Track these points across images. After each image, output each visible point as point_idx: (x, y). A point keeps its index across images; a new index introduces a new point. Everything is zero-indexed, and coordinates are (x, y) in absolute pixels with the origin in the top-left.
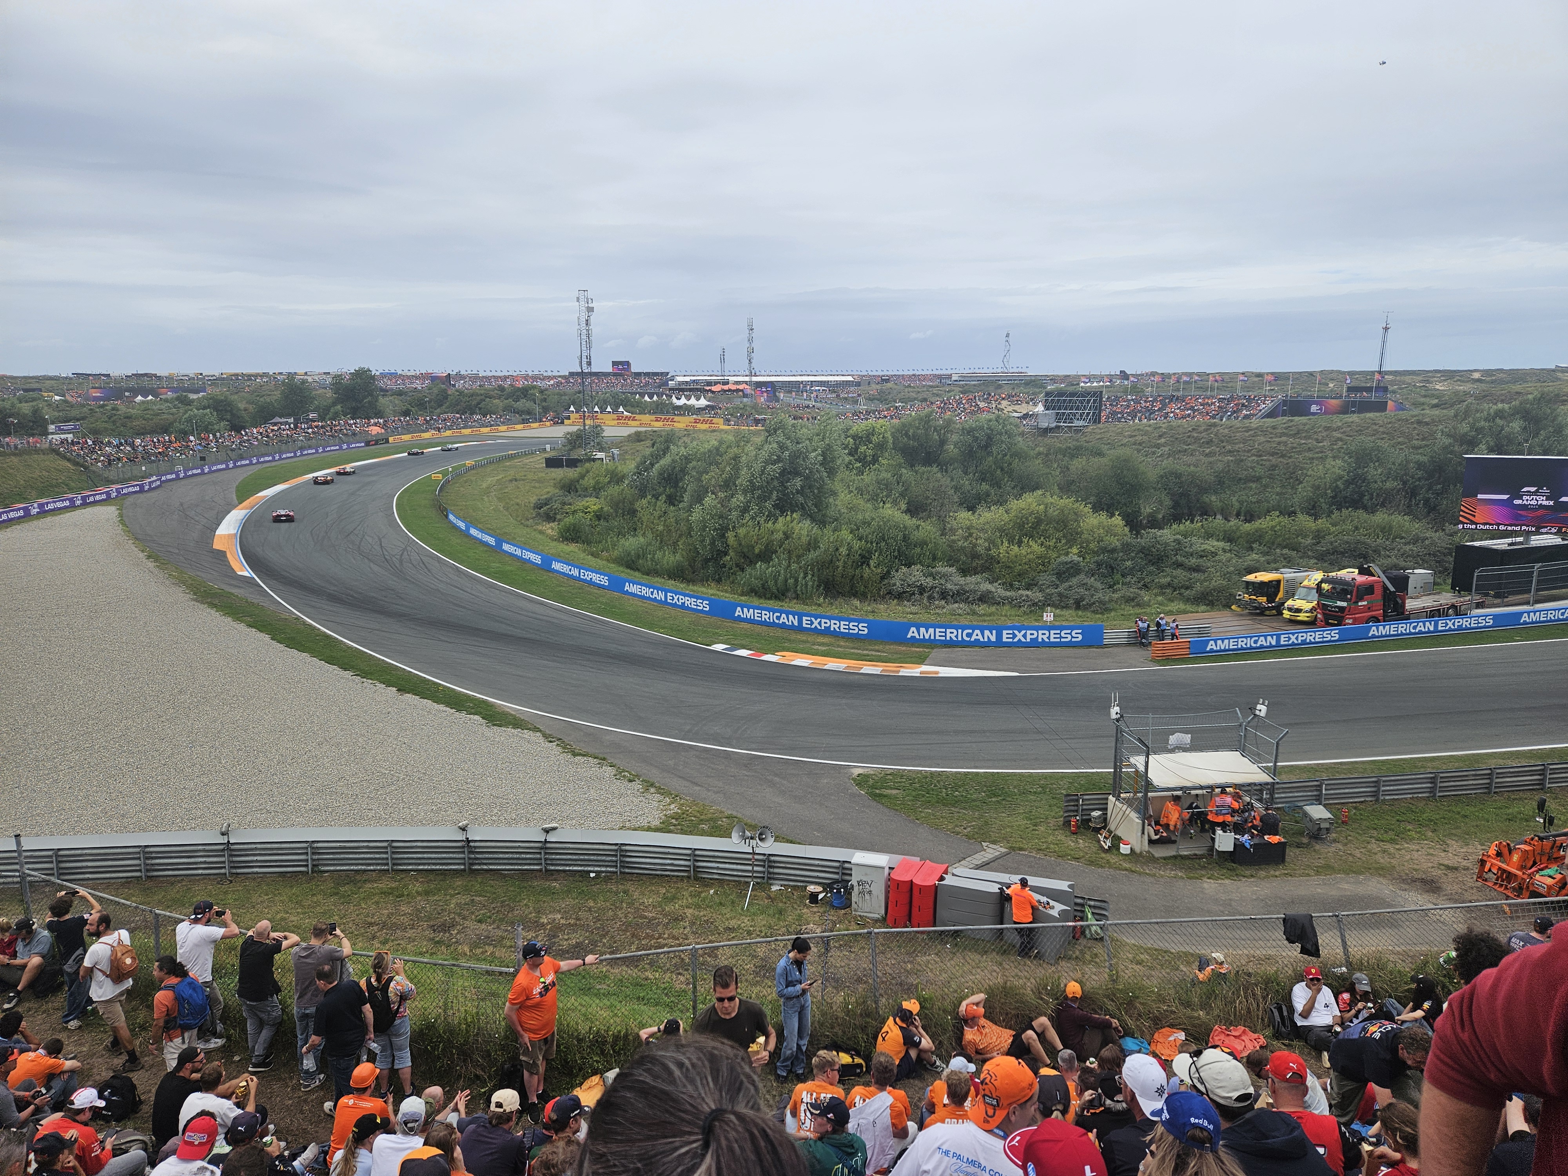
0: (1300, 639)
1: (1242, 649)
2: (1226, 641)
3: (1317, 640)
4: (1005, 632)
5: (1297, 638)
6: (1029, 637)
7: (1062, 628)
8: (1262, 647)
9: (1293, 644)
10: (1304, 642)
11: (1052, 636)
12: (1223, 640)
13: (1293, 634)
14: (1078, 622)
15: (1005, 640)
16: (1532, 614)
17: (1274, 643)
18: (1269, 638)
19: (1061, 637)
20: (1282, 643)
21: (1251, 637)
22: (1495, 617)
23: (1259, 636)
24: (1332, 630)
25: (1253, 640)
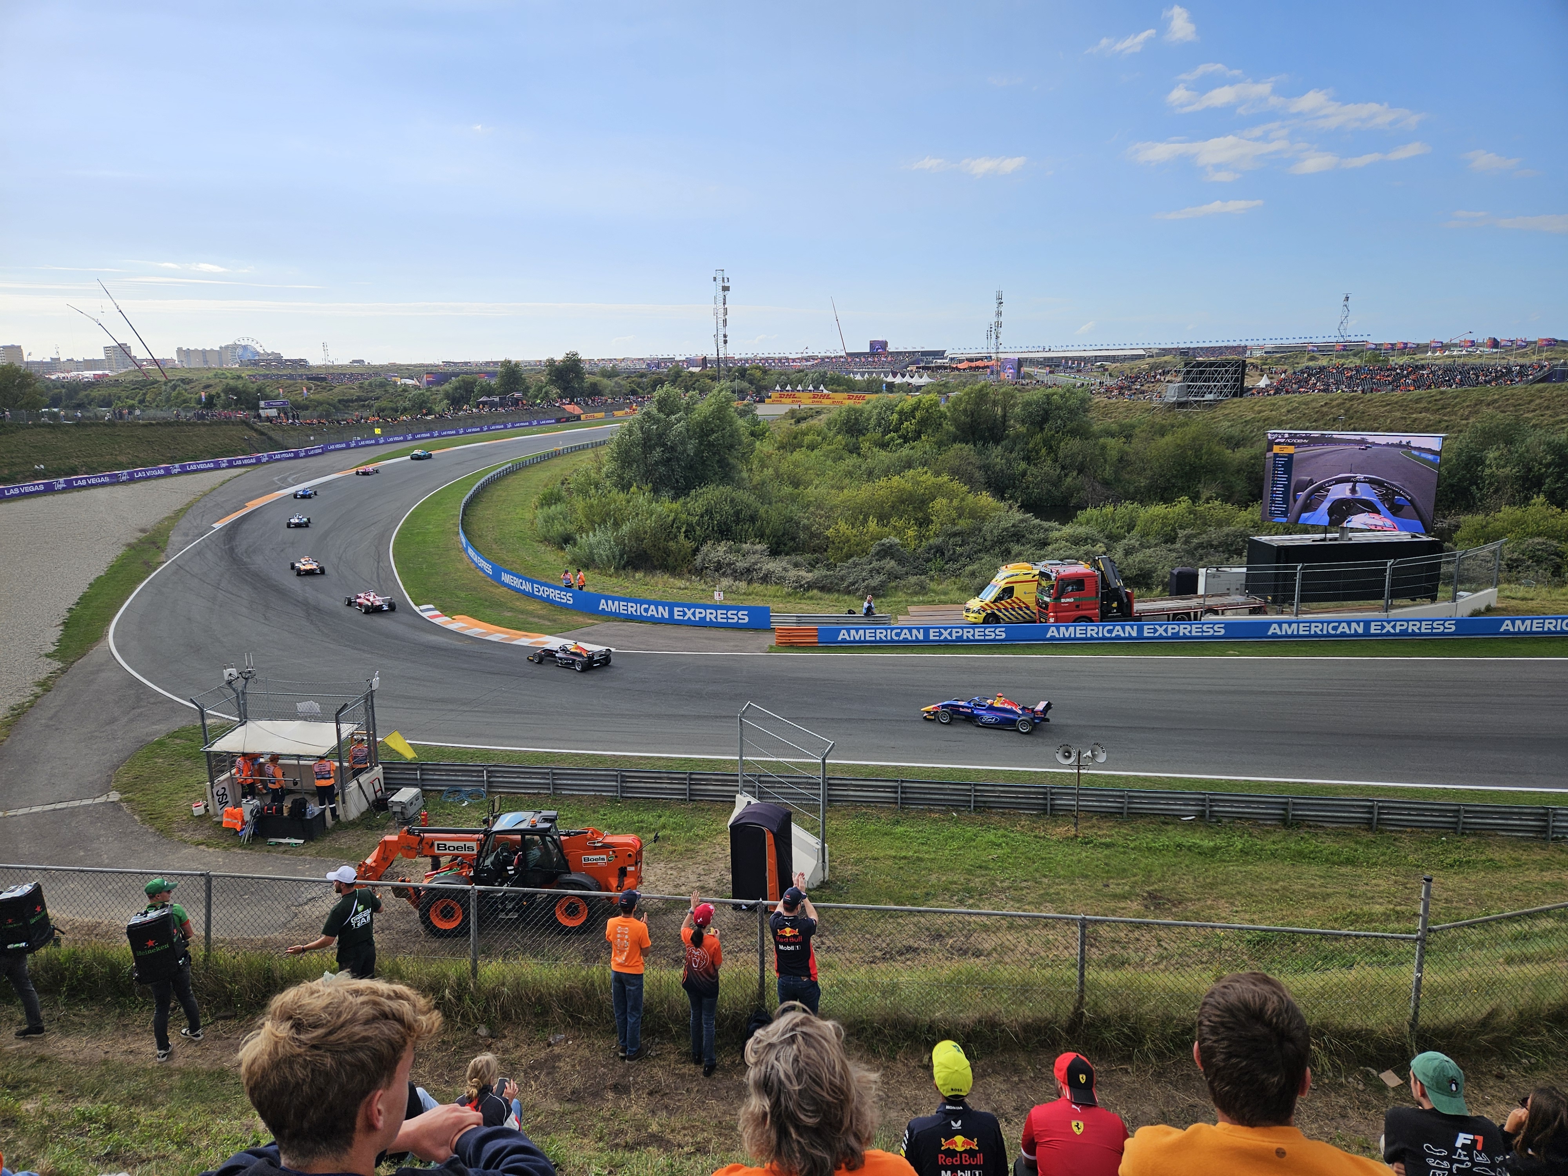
0: (954, 635)
1: (881, 641)
2: (861, 632)
3: (977, 637)
4: (676, 609)
5: (950, 634)
6: (698, 616)
7: (728, 608)
8: (906, 640)
9: (946, 640)
10: (960, 639)
11: (719, 616)
12: (857, 630)
13: (946, 629)
14: (747, 604)
15: (676, 617)
16: (1285, 626)
17: (921, 637)
18: (915, 632)
19: (727, 618)
20: (931, 638)
21: (892, 629)
22: (1228, 626)
23: (902, 629)
24: (996, 628)
25: (894, 632)
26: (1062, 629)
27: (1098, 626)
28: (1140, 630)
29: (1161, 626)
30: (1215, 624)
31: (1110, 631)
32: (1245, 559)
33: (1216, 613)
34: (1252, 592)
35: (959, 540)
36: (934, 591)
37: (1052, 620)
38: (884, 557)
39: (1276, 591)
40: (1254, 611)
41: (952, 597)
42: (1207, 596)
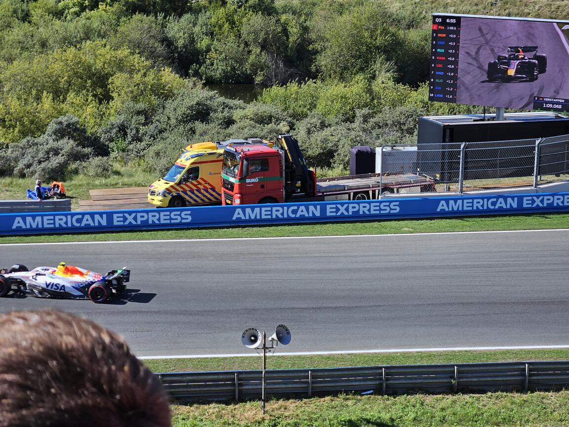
0: (139, 219)
2: (38, 219)
3: (162, 222)
5: (135, 219)
8: (87, 226)
9: (130, 225)
10: (145, 223)
13: (130, 213)
17: (104, 222)
20: (115, 222)
21: (73, 215)
22: (403, 203)
23: (83, 214)
24: (182, 211)
25: (75, 218)
26: (248, 210)
27: (282, 207)
28: (323, 210)
29: (342, 204)
30: (391, 202)
31: (295, 212)
32: (416, 138)
33: (392, 191)
34: (423, 170)
35: (142, 118)
36: (117, 173)
37: (237, 201)
38: (62, 137)
39: (443, 169)
40: (425, 188)
41: (136, 179)
42: (383, 175)
